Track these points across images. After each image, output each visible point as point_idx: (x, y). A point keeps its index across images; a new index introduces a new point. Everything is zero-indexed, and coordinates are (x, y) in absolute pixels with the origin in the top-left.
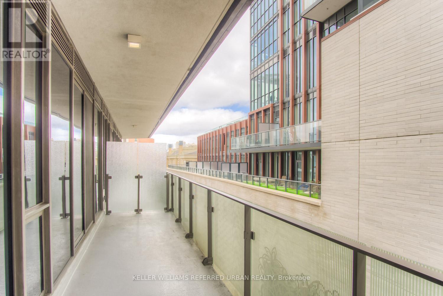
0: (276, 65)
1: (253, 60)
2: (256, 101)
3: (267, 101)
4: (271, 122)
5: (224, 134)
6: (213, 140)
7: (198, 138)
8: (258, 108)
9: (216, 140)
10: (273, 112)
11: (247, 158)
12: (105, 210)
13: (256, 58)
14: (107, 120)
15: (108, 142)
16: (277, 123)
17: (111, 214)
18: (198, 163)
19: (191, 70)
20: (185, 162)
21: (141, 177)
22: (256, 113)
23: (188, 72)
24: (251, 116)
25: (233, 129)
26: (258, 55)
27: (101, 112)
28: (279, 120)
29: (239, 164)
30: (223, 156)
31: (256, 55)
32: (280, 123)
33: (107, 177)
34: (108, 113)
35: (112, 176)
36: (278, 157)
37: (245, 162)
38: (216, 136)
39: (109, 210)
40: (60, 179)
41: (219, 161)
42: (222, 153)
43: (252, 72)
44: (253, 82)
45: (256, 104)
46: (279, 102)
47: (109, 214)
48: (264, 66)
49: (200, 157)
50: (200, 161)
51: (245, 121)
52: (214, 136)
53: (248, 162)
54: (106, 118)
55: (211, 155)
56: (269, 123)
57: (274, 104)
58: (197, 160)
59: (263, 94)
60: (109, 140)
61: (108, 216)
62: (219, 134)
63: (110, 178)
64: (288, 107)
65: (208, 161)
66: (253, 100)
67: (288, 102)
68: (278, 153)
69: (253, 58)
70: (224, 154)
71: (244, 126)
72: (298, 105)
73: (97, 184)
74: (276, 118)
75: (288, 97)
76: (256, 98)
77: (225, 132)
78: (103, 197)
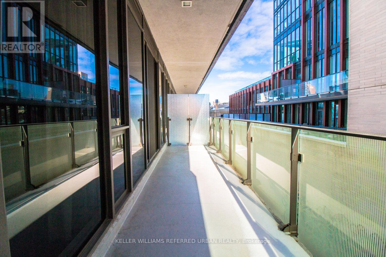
0: (298, 29)
1: (276, 29)
2: (279, 63)
3: (289, 61)
4: (292, 78)
5: (250, 93)
6: (241, 98)
7: (230, 96)
8: (280, 68)
9: (244, 97)
10: (295, 70)
11: (270, 110)
12: (167, 143)
13: (279, 26)
14: (167, 80)
15: (168, 94)
16: (299, 79)
17: (171, 146)
18: (230, 114)
19: (231, 26)
20: (220, 115)
21: (191, 119)
22: (279, 72)
23: (229, 28)
24: (274, 76)
25: (258, 88)
26: (280, 24)
27: (164, 73)
28: (301, 75)
29: (264, 114)
30: (249, 109)
31: (279, 23)
32: (302, 78)
33: (169, 120)
34: (167, 75)
35: (171, 119)
36: (299, 108)
37: (268, 112)
38: (244, 94)
39: (170, 142)
40: (139, 120)
41: (247, 113)
42: (249, 107)
43: (275, 39)
44: (276, 47)
45: (279, 65)
46: (301, 60)
47: (170, 146)
48: (286, 32)
49: (231, 110)
50: (231, 113)
51: (268, 81)
52: (243, 94)
53: (271, 112)
54: (166, 78)
55: (240, 109)
56: (291, 79)
57: (295, 63)
58: (229, 113)
59: (285, 56)
60: (169, 94)
61: (169, 147)
62: (246, 93)
63: (170, 120)
64: (310, 64)
65: (238, 112)
66: (276, 61)
67: (310, 60)
68: (299, 104)
69: (276, 27)
70: (251, 108)
71: (267, 84)
72: (320, 61)
73: (162, 128)
74: (297, 75)
75: (310, 55)
76: (279, 60)
77: (251, 90)
78: (166, 133)
